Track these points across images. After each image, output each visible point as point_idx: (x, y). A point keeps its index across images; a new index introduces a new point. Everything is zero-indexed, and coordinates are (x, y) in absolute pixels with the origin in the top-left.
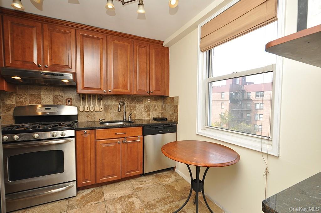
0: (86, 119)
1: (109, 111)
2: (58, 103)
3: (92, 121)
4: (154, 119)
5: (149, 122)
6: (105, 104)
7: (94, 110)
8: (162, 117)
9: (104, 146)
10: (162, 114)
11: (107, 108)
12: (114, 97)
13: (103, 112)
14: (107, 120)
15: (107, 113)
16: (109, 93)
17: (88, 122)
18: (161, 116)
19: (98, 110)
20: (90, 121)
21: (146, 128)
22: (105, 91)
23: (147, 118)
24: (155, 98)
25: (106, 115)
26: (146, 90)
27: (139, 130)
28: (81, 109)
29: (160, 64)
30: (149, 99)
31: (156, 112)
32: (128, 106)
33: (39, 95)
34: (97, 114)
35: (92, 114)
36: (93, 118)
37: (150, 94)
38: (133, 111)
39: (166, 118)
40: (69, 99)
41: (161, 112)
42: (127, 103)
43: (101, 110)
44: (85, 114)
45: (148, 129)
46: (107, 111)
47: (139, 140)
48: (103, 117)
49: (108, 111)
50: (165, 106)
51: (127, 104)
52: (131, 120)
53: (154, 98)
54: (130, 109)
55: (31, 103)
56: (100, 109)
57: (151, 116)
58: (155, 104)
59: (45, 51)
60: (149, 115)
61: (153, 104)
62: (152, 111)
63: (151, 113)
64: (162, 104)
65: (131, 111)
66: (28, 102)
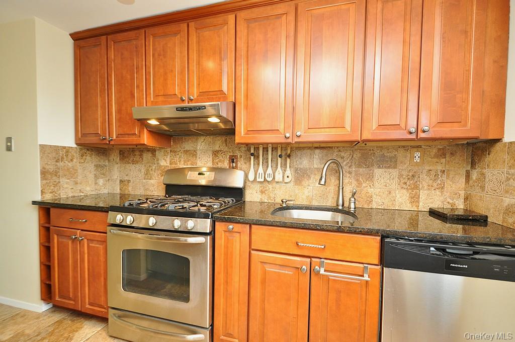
0: (260, 197)
1: (305, 182)
2: (218, 164)
3: (270, 201)
4: (433, 213)
5: (414, 220)
6: (296, 166)
7: (274, 178)
8: (466, 210)
9: (269, 268)
10: (466, 199)
11: (301, 176)
12: (317, 151)
13: (292, 184)
14: (299, 202)
15: (300, 187)
16: (297, 140)
17: (262, 203)
18: (461, 206)
19: (281, 180)
20: (266, 201)
21: (392, 243)
22: (288, 135)
23: (407, 206)
24: (439, 149)
25: (297, 192)
26: (403, 126)
27: (371, 247)
28: (251, 177)
29: (466, 32)
30: (417, 155)
31: (442, 192)
32: (350, 173)
33: (195, 151)
34: (280, 188)
35: (270, 186)
36: (272, 195)
37: (422, 135)
38: (364, 185)
39: (487, 217)
40: (233, 158)
41: (462, 193)
42: (349, 165)
43: (287, 180)
44: (257, 187)
45: (399, 247)
46: (301, 182)
47: (366, 278)
48: (291, 196)
49: (303, 183)
50: (483, 174)
51: (350, 167)
52: (355, 208)
53: (434, 151)
54: (357, 180)
55: (186, 164)
56: (286, 177)
57: (421, 204)
58: (439, 168)
59: (190, 71)
60: (415, 199)
61: (431, 168)
62: (429, 189)
63: (423, 195)
64: (469, 168)
65: (360, 184)
66: (183, 162)
